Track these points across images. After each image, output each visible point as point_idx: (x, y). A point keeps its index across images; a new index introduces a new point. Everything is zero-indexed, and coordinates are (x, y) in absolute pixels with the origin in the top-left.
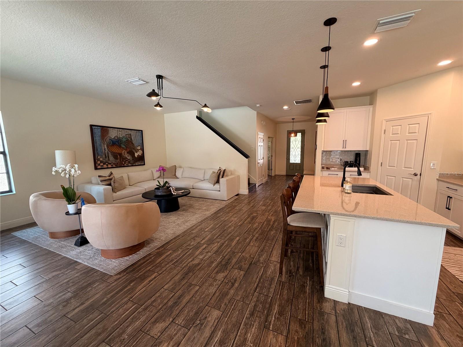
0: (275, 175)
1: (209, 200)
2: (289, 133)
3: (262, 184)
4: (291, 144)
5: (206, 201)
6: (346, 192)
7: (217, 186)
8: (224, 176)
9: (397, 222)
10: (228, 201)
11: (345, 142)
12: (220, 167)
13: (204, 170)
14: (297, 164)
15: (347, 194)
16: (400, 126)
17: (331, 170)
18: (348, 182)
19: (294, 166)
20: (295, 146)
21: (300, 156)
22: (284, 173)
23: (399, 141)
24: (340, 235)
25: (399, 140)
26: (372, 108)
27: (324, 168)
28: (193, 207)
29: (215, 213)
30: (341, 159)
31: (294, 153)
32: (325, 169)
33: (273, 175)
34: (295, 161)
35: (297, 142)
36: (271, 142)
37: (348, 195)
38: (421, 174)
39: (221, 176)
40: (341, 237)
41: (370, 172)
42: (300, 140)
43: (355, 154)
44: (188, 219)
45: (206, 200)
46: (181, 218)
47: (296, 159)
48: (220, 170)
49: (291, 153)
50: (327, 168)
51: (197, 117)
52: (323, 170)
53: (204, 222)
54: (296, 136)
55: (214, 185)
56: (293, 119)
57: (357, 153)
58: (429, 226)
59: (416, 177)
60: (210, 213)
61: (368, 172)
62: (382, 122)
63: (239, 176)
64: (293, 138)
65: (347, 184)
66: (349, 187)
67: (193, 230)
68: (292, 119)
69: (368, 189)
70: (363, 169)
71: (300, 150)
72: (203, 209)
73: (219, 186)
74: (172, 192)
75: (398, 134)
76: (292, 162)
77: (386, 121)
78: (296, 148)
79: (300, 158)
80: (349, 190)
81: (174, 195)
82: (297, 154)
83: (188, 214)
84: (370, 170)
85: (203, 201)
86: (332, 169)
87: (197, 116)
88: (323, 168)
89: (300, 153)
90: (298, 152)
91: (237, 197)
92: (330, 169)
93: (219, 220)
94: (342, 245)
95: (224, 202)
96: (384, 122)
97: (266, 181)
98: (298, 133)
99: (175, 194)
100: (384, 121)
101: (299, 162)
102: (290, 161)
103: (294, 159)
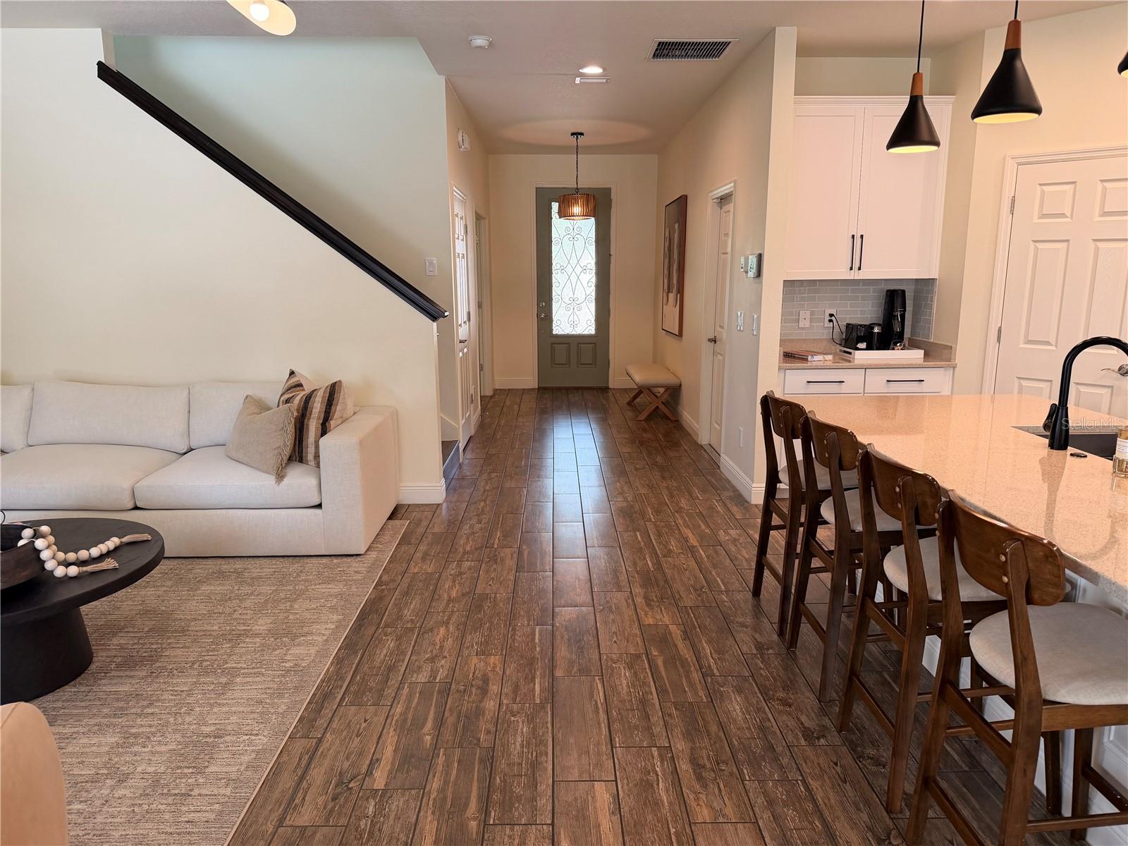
1: (255, 568)
4: (555, 249)
5: (238, 573)
7: (299, 481)
8: (333, 423)
10: (373, 555)
11: (856, 244)
12: (292, 373)
13: (186, 393)
14: (582, 341)
16: (1072, 186)
17: (814, 363)
19: (569, 350)
20: (574, 262)
21: (593, 307)
22: (530, 380)
23: (1065, 244)
28: (183, 631)
29: (349, 645)
30: (831, 315)
31: (568, 293)
34: (574, 326)
39: (313, 426)
41: (954, 367)
44: (207, 730)
45: (239, 565)
46: (142, 726)
47: (576, 319)
48: (300, 385)
49: (556, 291)
50: (800, 357)
51: (105, 73)
53: (322, 722)
55: (280, 477)
56: (577, 135)
57: (891, 288)
60: (322, 654)
61: (949, 366)
62: (1004, 165)
63: (397, 411)
64: (559, 226)
67: (290, 805)
68: (573, 134)
71: (594, 280)
72: (257, 635)
73: (313, 481)
74: (49, 565)
75: (1063, 215)
76: (561, 333)
77: (1019, 164)
78: (578, 270)
79: (594, 314)
81: (67, 579)
83: (182, 683)
84: (955, 359)
85: (221, 575)
86: (816, 358)
87: (100, 64)
89: (591, 291)
90: (585, 285)
91: (402, 525)
92: (809, 358)
93: (406, 691)
95: (355, 564)
96: (1011, 165)
99: (73, 571)
100: (1010, 160)
101: (591, 330)
102: (554, 326)
103: (571, 318)
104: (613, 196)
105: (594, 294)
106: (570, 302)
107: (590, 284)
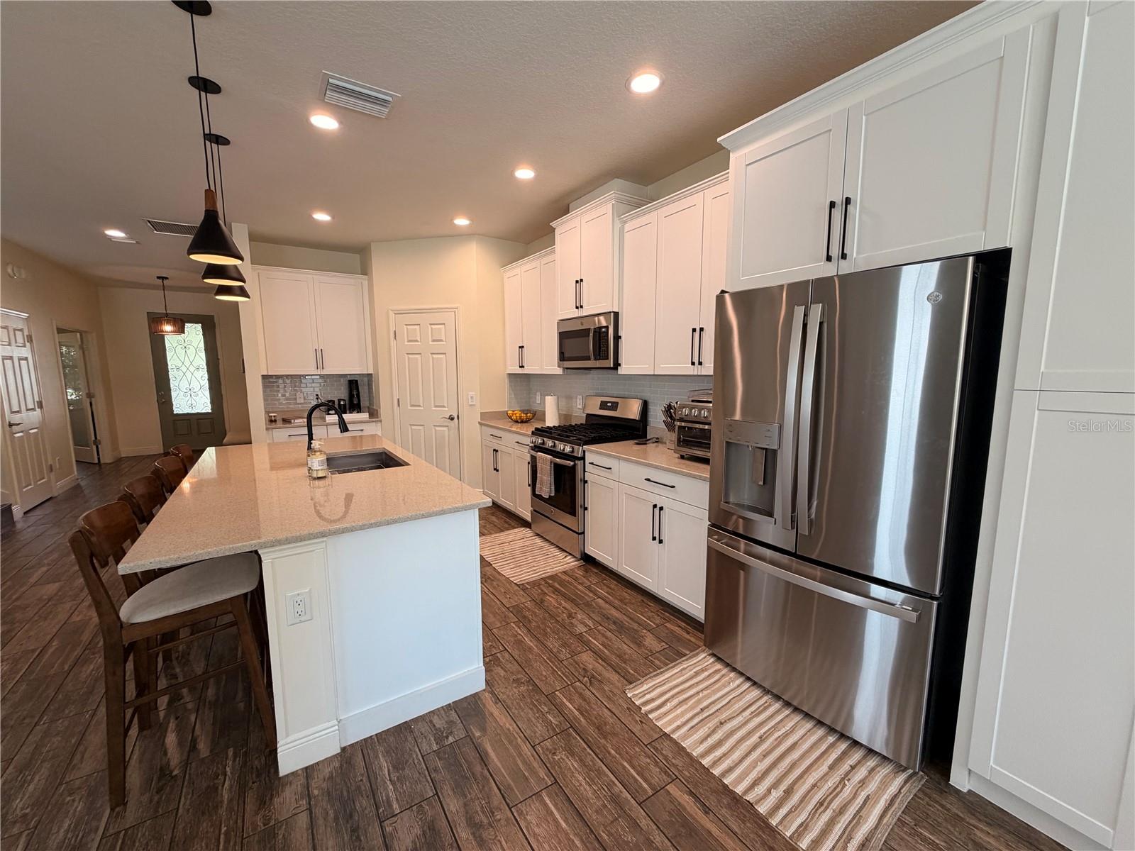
0: (119, 461)
2: (156, 320)
3: (51, 498)
4: (169, 355)
6: (315, 476)
9: (407, 521)
11: (319, 354)
14: (201, 417)
15: (317, 482)
16: (419, 326)
17: (294, 424)
18: (315, 451)
19: (189, 424)
20: (187, 363)
21: (207, 393)
22: (162, 452)
23: (420, 356)
24: (294, 596)
25: (420, 354)
26: (367, 282)
27: (275, 421)
30: (318, 395)
31: (184, 385)
32: (280, 424)
33: (107, 458)
34: (191, 406)
35: (191, 351)
36: (81, 347)
37: (321, 483)
38: (458, 416)
40: (298, 599)
41: (381, 421)
42: (202, 345)
43: (347, 382)
47: (193, 402)
49: (173, 383)
50: (285, 421)
52: (274, 425)
54: (183, 332)
56: (163, 278)
57: (351, 379)
58: (455, 512)
59: (452, 424)
61: (378, 421)
62: (388, 313)
64: (172, 340)
65: (314, 456)
66: (321, 463)
68: (158, 278)
69: (370, 459)
70: (368, 416)
71: (207, 376)
75: (417, 341)
76: (181, 412)
77: (396, 314)
78: (192, 369)
79: (209, 398)
80: (322, 470)
82: (195, 385)
84: (380, 417)
86: (296, 421)
88: (272, 421)
89: (205, 383)
90: (200, 380)
92: (292, 421)
94: (303, 619)
96: (391, 315)
97: (74, 484)
98: (187, 325)
100: (391, 312)
101: (207, 408)
102: (174, 408)
103: (189, 402)
104: (216, 320)
105: (207, 385)
106: (186, 391)
107: (203, 378)
